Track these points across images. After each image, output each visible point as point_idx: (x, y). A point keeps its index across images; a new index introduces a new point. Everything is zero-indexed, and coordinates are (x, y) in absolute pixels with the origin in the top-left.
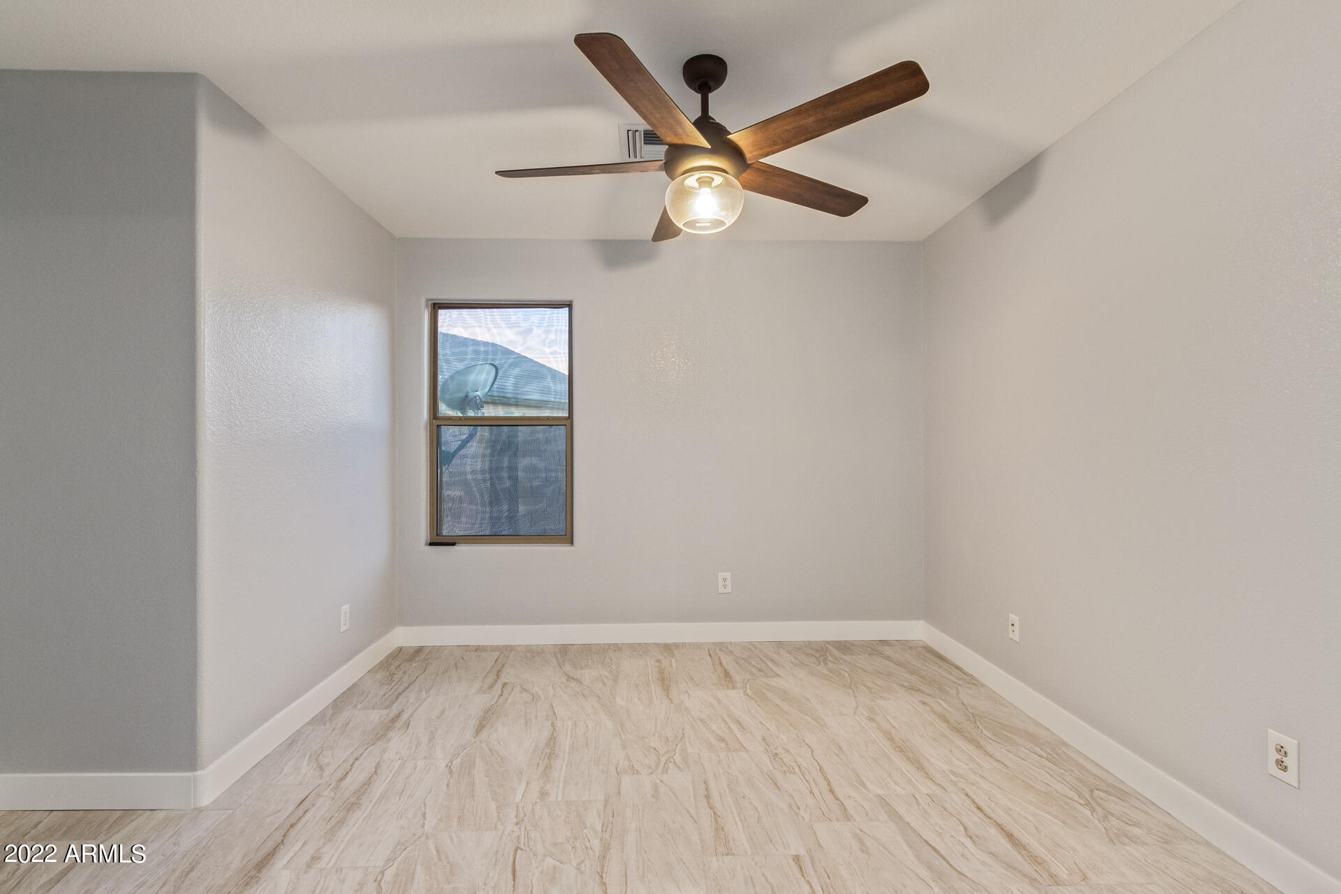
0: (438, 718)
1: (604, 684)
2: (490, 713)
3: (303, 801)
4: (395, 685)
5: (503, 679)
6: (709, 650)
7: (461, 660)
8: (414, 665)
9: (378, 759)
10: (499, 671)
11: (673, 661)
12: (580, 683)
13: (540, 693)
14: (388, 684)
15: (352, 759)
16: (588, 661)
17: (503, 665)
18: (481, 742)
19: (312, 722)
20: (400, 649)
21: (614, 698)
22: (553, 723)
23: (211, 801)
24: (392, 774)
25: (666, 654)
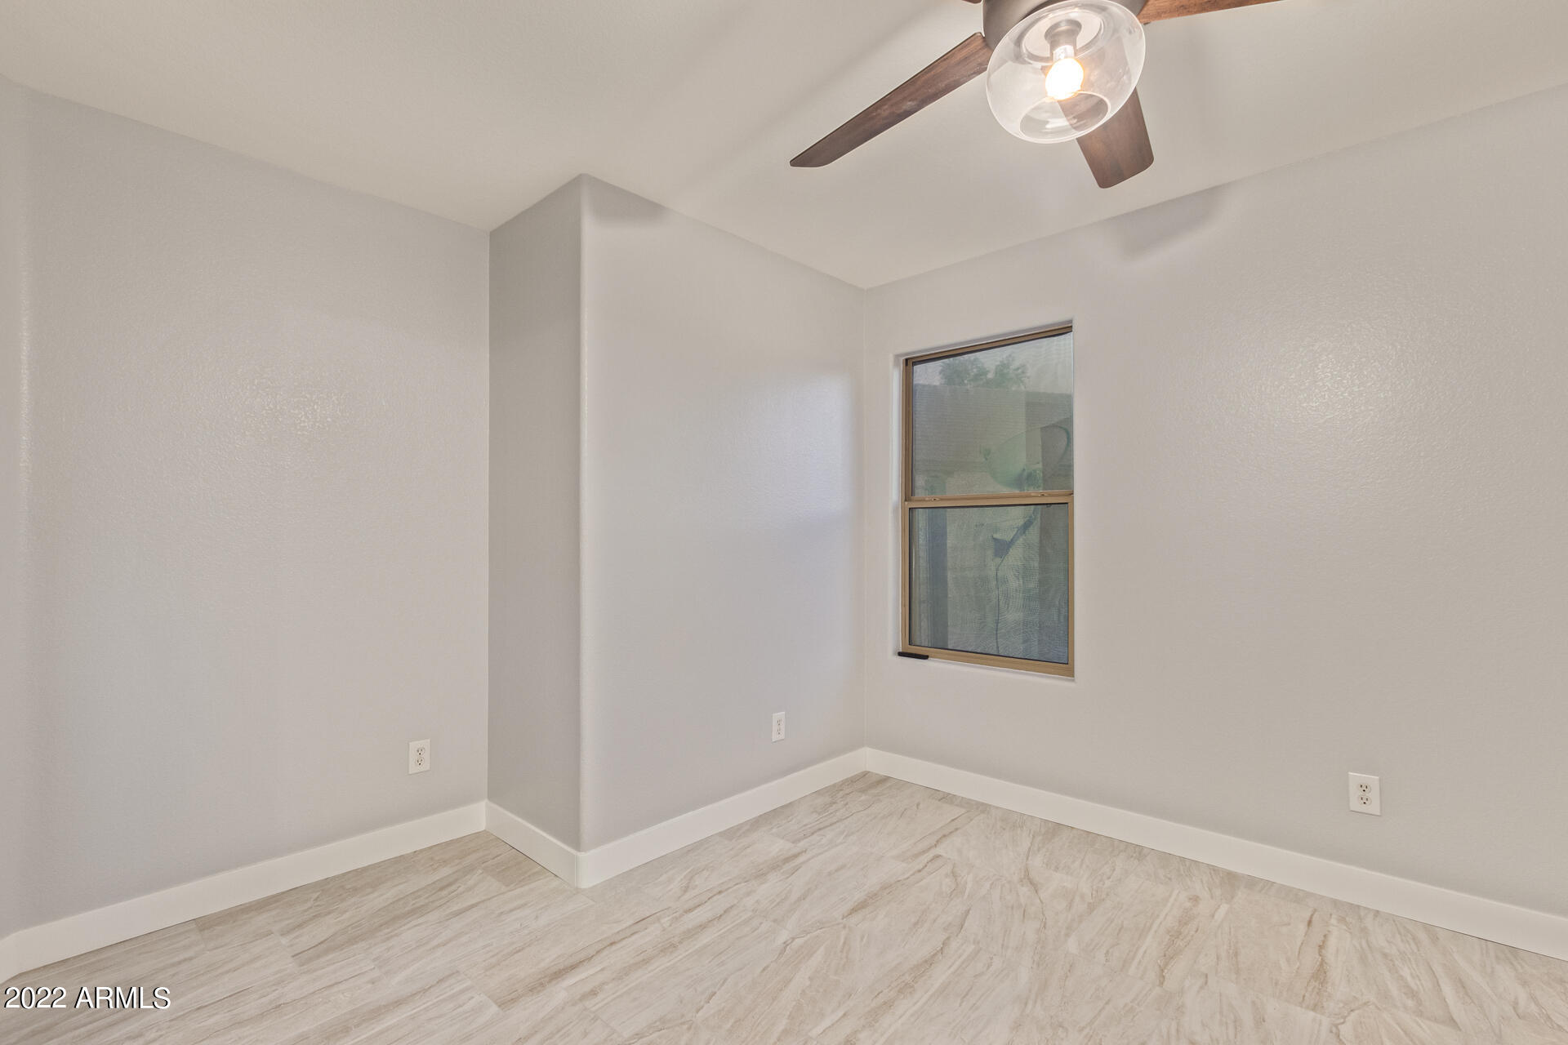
0: (830, 874)
1: (1070, 906)
2: (888, 891)
3: (644, 919)
4: (825, 816)
5: (939, 851)
6: (1315, 910)
7: (915, 807)
8: (863, 798)
9: (736, 902)
10: (944, 836)
11: (1224, 908)
12: (1036, 892)
13: (969, 885)
14: (819, 814)
15: (716, 891)
16: (1074, 862)
17: (957, 829)
18: (844, 927)
19: (721, 834)
20: (865, 774)
21: (1067, 935)
22: (948, 938)
23: (591, 885)
24: (733, 925)
25: (1218, 892)
